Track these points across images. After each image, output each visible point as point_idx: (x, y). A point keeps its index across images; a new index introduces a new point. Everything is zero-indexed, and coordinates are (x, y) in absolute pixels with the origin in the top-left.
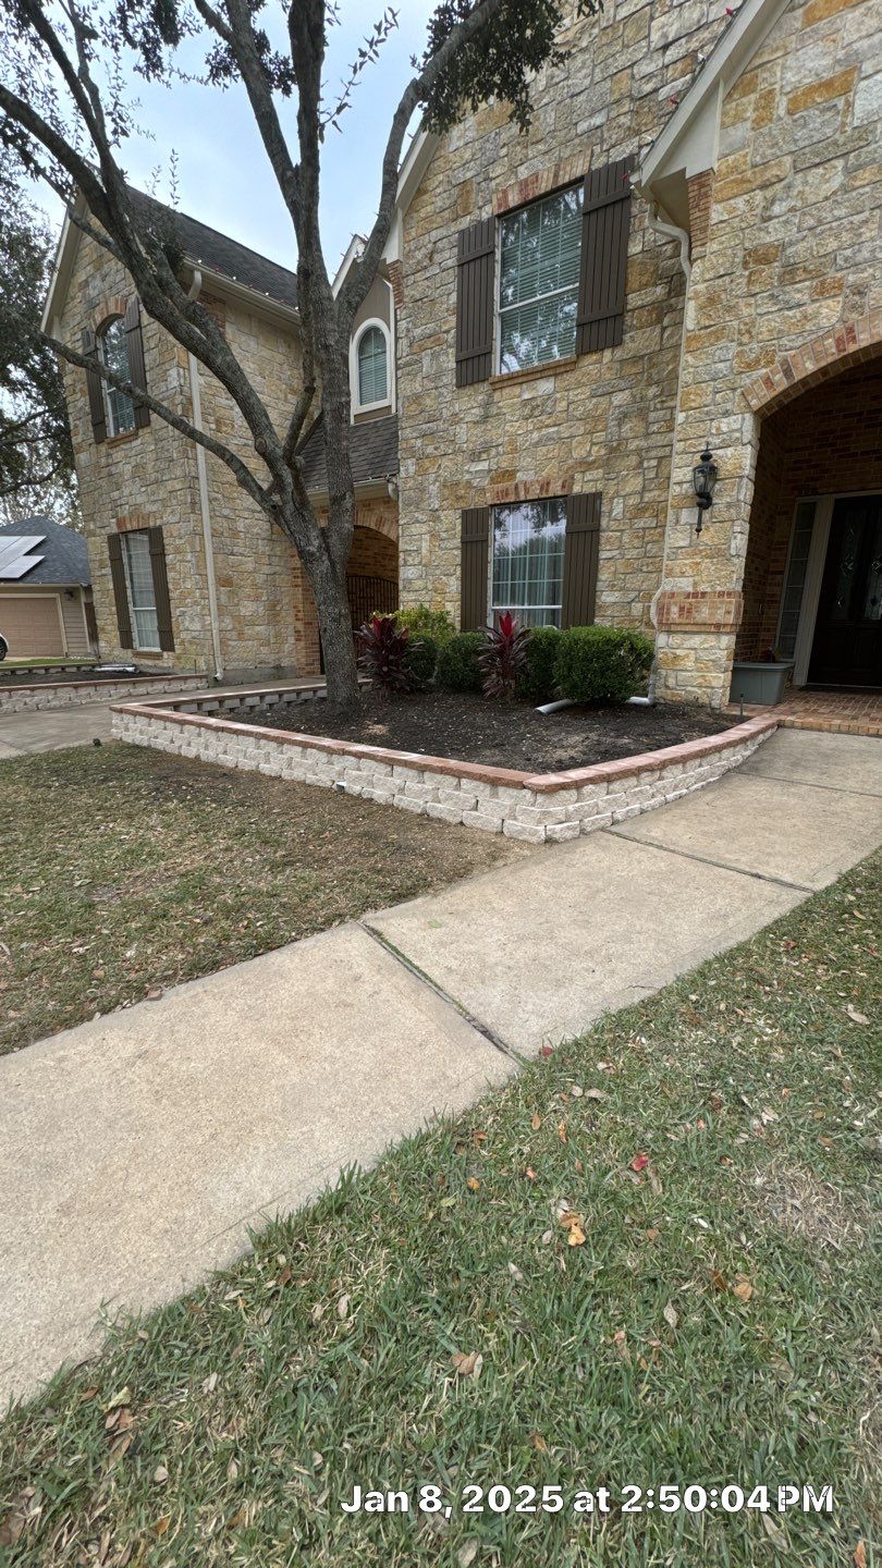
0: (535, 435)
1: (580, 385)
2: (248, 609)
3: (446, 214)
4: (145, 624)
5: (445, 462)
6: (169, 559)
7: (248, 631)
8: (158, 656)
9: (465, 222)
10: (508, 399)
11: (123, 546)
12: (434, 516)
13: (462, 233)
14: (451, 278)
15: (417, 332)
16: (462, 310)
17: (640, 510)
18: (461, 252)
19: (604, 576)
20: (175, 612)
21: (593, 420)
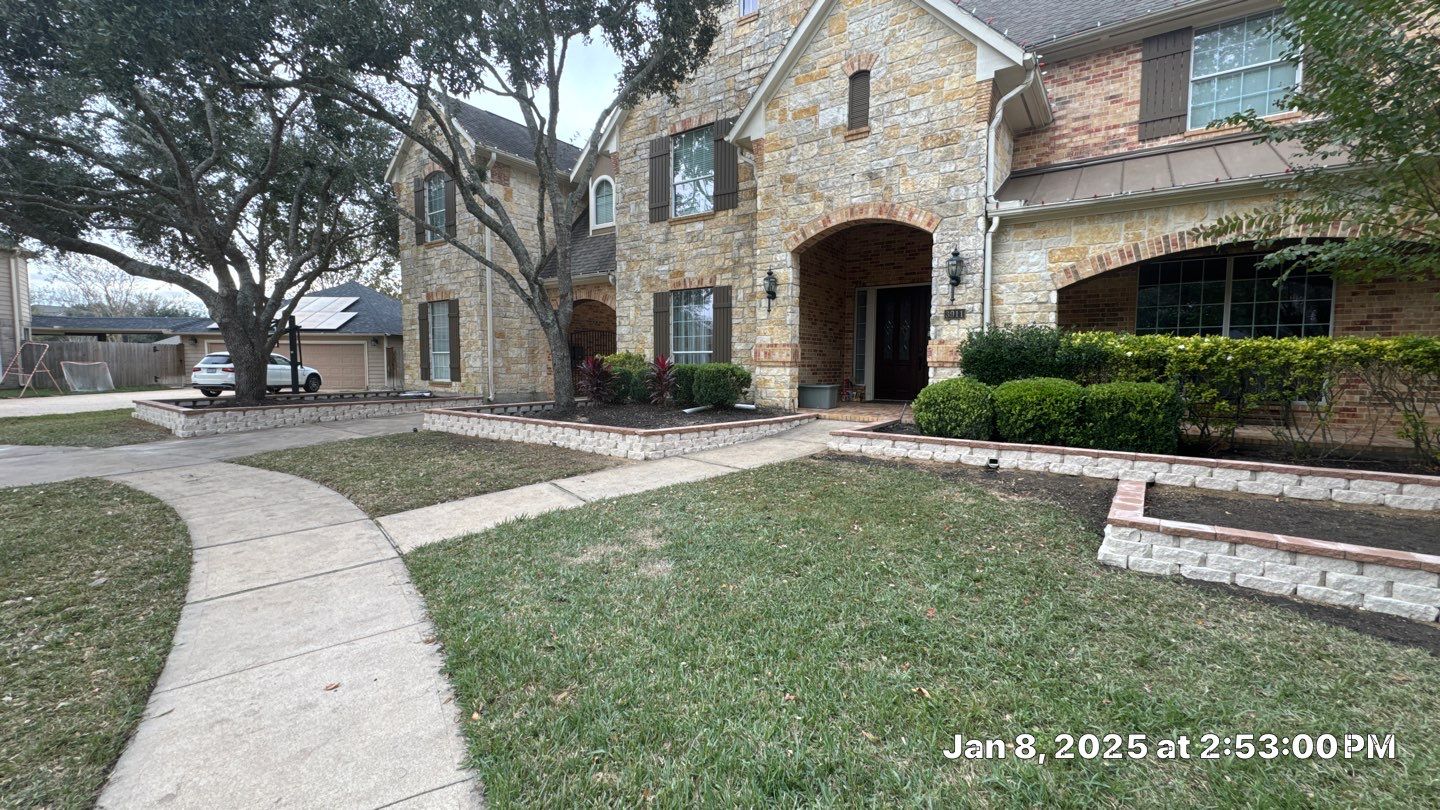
0: (694, 253)
1: (717, 226)
2: (514, 353)
3: (643, 131)
4: (441, 363)
5: (644, 264)
6: (461, 320)
7: (514, 368)
8: (448, 385)
9: (653, 137)
10: (679, 231)
11: (430, 310)
12: (638, 295)
13: (652, 142)
14: (646, 163)
15: (627, 190)
16: (652, 181)
17: (752, 297)
18: (652, 151)
19: (735, 333)
20: (463, 355)
21: (725, 246)
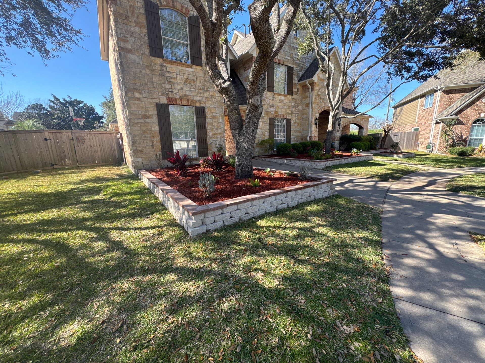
0: (281, 106)
1: (287, 100)
10: (277, 98)
12: (263, 118)
17: (295, 123)
19: (292, 133)
